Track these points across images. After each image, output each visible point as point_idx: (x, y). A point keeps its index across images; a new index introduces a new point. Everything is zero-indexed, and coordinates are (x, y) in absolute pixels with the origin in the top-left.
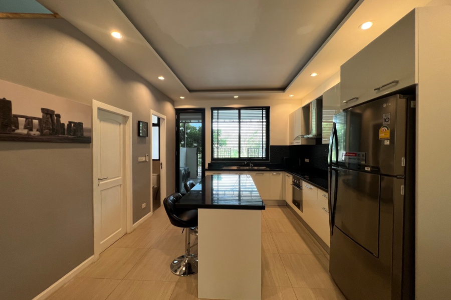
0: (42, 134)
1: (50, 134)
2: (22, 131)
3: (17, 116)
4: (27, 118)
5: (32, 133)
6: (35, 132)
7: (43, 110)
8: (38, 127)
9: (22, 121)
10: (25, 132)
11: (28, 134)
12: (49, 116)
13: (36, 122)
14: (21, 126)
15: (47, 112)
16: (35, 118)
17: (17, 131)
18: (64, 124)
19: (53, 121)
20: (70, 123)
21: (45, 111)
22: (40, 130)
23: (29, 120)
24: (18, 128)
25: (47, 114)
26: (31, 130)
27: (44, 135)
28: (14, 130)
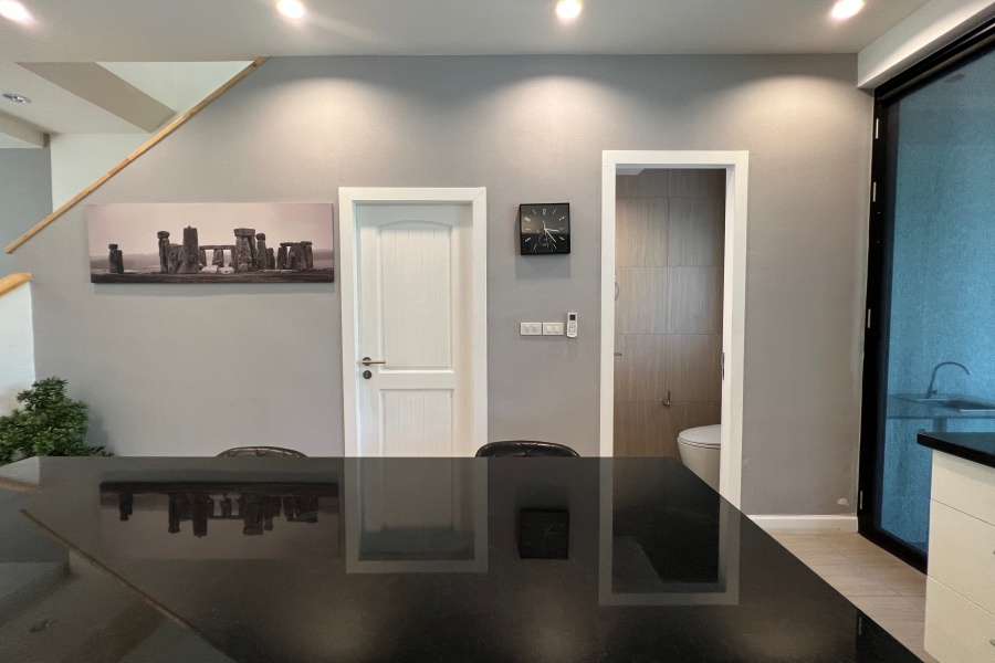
0: (237, 271)
1: (249, 270)
2: (210, 268)
3: (203, 248)
4: (215, 248)
5: (223, 270)
6: (227, 269)
7: (237, 232)
8: (230, 260)
9: (210, 253)
10: (214, 269)
11: (218, 272)
12: (246, 240)
13: (227, 252)
14: (209, 262)
15: (244, 235)
16: (225, 247)
17: (204, 269)
18: (271, 250)
19: (252, 247)
20: (284, 246)
21: (240, 233)
22: (234, 265)
23: (218, 250)
24: (205, 264)
25: (243, 237)
26: (221, 265)
27: (240, 271)
28: (201, 268)
